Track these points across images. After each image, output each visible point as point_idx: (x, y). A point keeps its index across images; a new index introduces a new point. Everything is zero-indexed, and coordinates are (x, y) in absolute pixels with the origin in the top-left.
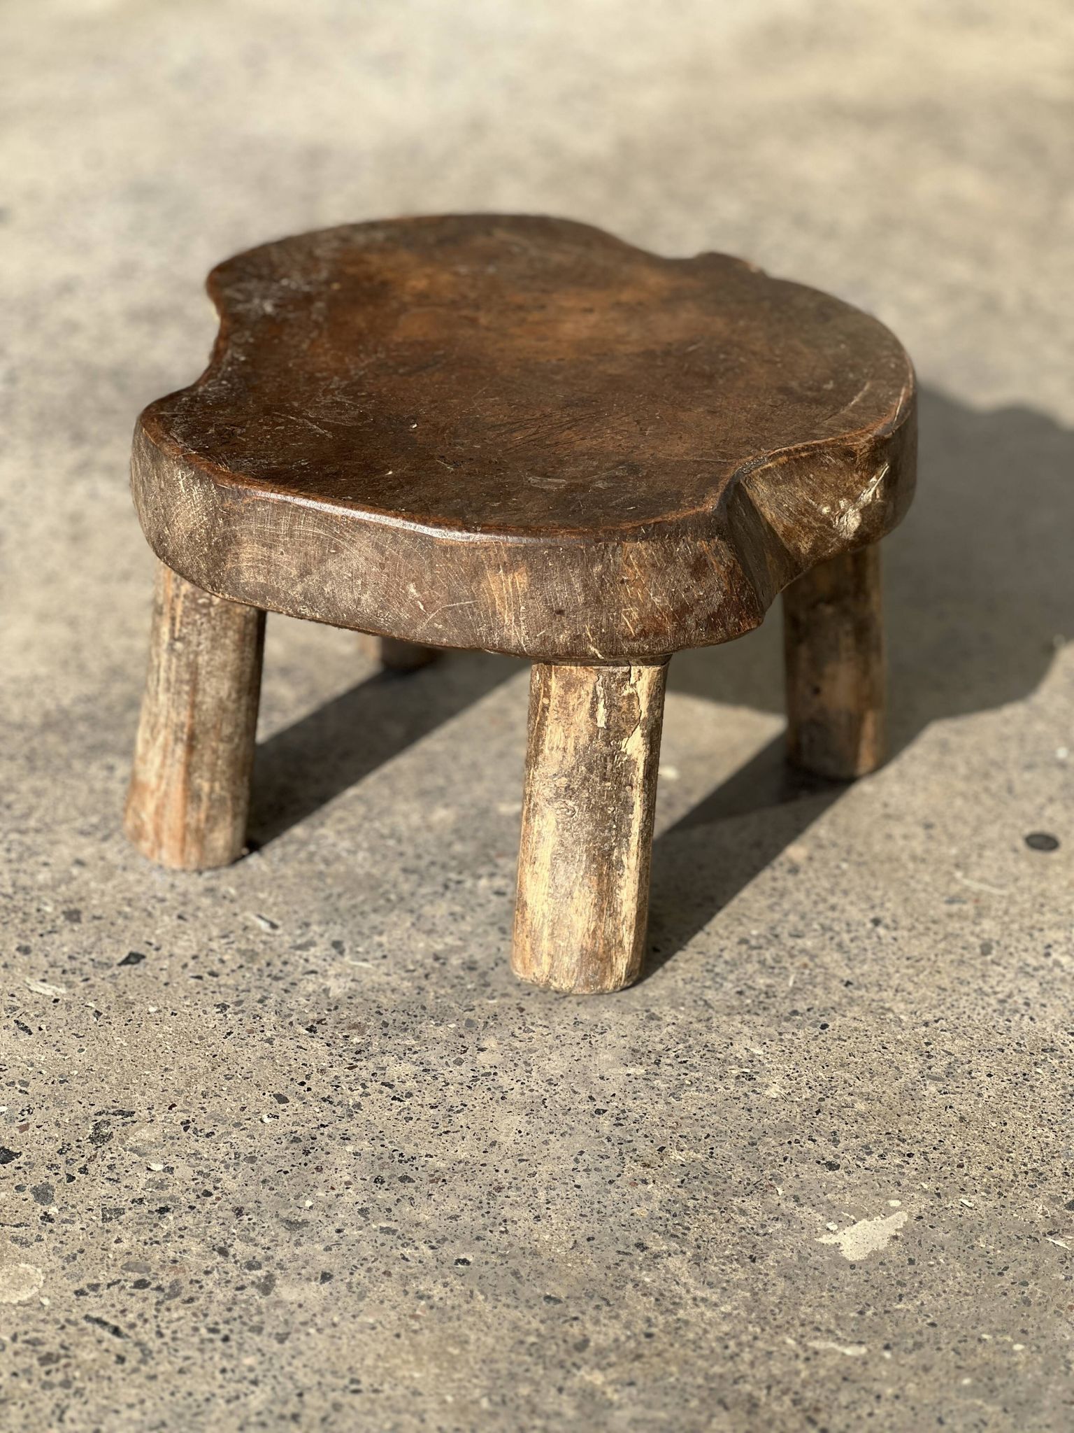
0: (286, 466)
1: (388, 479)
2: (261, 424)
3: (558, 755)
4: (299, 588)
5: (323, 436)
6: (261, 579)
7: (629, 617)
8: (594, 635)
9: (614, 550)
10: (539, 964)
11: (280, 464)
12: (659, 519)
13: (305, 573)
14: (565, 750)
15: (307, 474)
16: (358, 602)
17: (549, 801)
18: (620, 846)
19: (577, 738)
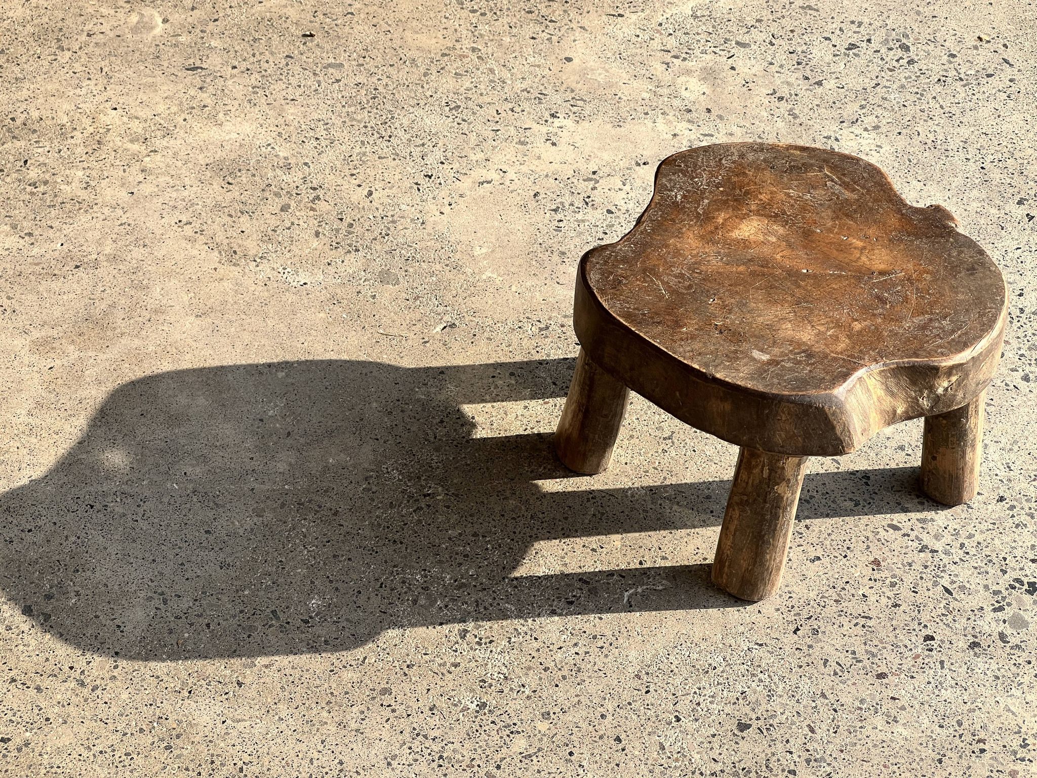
0: (637, 312)
1: (682, 333)
2: (637, 280)
3: (744, 485)
4: (629, 374)
5: (664, 296)
6: (613, 364)
7: (780, 436)
8: (760, 440)
9: (776, 405)
10: (722, 578)
11: (634, 309)
12: (804, 393)
13: (632, 369)
14: (747, 483)
15: (645, 320)
16: (654, 391)
17: (737, 503)
18: (769, 534)
19: (753, 480)
